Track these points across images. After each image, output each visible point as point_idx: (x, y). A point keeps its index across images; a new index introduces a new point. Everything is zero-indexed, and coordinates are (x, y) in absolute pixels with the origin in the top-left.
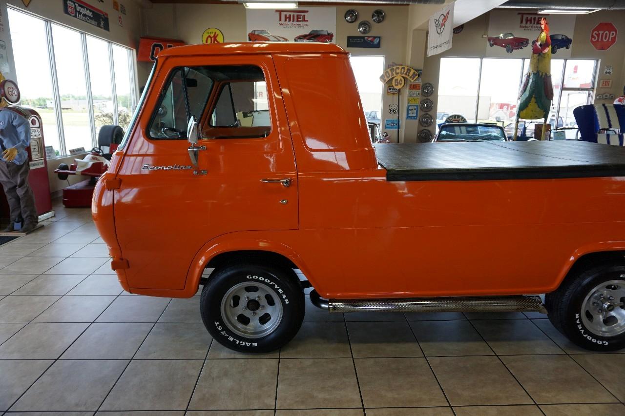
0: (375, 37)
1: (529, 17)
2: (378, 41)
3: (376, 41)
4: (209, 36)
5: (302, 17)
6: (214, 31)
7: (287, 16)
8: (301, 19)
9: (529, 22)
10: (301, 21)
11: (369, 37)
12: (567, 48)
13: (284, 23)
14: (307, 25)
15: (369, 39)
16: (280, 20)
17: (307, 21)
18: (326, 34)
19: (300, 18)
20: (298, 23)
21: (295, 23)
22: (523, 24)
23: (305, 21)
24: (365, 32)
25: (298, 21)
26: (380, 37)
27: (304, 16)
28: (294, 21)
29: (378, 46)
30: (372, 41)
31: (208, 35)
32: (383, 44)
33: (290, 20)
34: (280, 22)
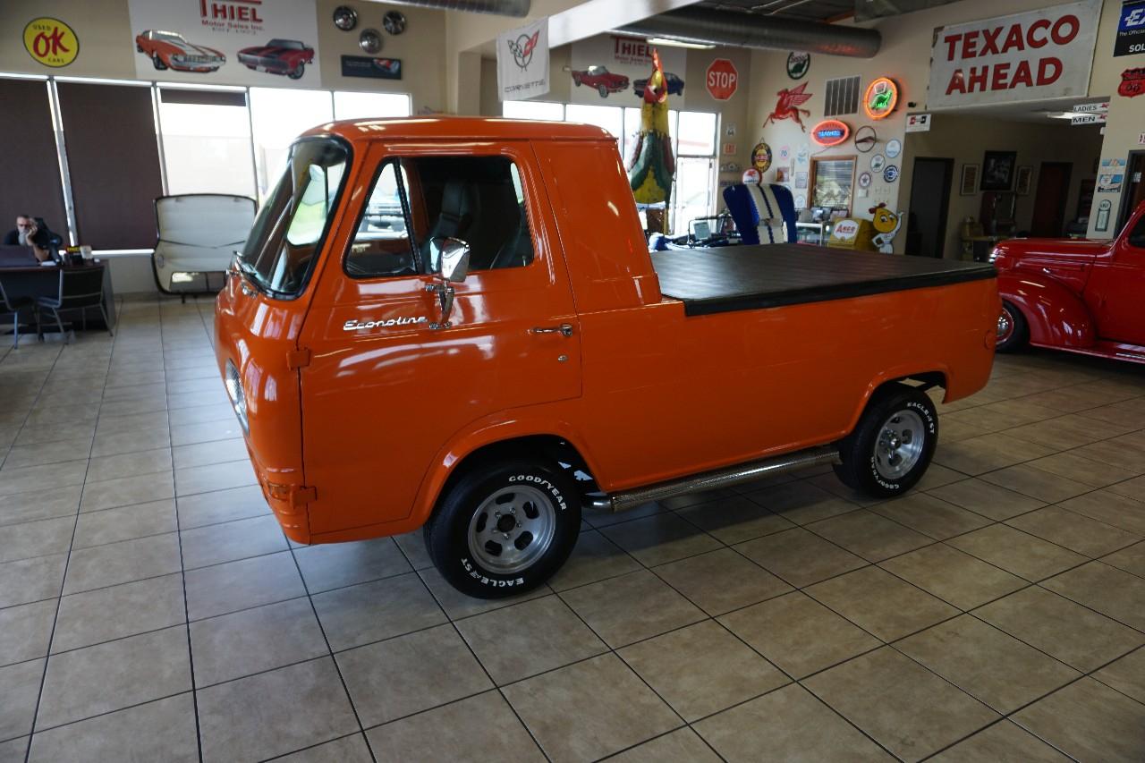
0: (391, 61)
1: (627, 43)
2: (397, 67)
3: (394, 68)
4: (42, 35)
5: (248, 11)
6: (53, 24)
7: (219, 7)
8: (249, 16)
9: (626, 51)
10: (247, 19)
11: (381, 59)
12: (679, 94)
13: (213, 21)
14: (260, 29)
15: (383, 63)
16: (204, 13)
17: (260, 21)
18: (300, 47)
19: (247, 14)
20: (242, 23)
21: (235, 21)
22: (620, 54)
23: (255, 19)
24: (370, 49)
25: (241, 18)
26: (399, 61)
27: (254, 11)
28: (233, 17)
29: (398, 76)
30: (387, 67)
31: (38, 32)
32: (406, 73)
33: (225, 16)
34: (205, 19)
